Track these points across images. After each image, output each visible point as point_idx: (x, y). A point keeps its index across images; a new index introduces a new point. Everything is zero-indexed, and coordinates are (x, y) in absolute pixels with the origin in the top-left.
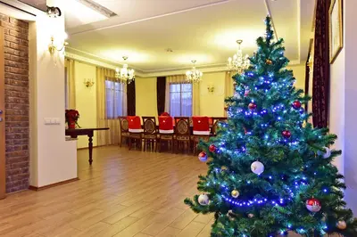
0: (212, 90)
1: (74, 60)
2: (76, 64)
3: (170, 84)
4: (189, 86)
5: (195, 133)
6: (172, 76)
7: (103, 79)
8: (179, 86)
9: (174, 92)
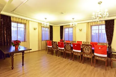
0: (81, 30)
1: (29, 21)
2: (30, 22)
3: (65, 28)
4: (72, 29)
5: (74, 50)
6: (65, 25)
7: (41, 27)
8: (68, 29)
9: (66, 31)
